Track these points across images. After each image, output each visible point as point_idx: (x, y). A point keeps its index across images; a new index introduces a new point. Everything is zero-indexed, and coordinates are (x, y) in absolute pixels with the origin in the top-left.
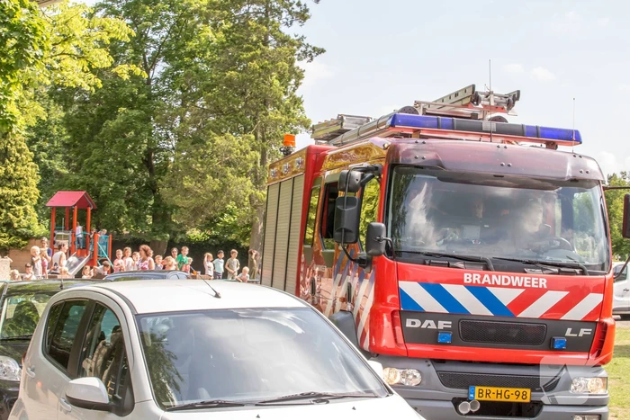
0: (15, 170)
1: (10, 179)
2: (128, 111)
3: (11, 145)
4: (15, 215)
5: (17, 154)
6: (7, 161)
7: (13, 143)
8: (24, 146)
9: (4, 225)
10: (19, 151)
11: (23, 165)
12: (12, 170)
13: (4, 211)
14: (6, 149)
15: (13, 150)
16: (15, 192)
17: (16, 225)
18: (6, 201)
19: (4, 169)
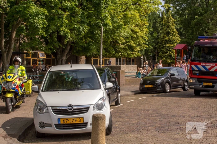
0: (172, 38)
1: (171, 41)
2: (199, 17)
3: (171, 30)
4: (172, 52)
5: (173, 33)
6: (169, 35)
7: (171, 29)
8: (175, 30)
9: (169, 56)
10: (173, 32)
11: (175, 36)
12: (171, 38)
13: (169, 51)
14: (169, 31)
15: (171, 32)
16: (172, 45)
17: (173, 56)
18: (169, 48)
19: (168, 38)
